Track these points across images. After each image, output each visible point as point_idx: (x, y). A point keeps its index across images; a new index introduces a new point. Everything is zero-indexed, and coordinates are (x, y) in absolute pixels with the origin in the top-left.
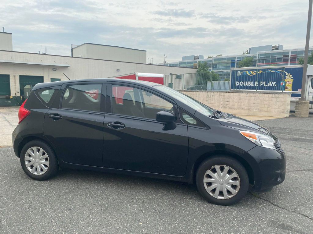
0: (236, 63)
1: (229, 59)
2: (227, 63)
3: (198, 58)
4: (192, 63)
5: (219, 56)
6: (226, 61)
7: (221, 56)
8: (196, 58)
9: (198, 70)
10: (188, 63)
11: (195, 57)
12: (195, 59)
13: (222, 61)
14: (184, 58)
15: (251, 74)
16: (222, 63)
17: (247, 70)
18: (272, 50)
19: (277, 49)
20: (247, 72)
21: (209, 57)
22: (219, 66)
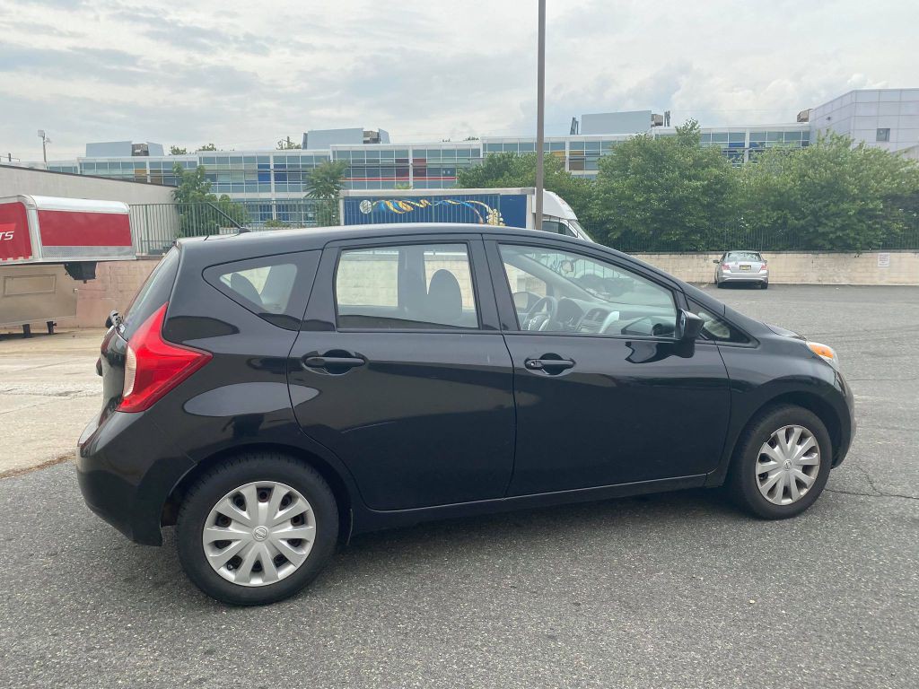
0: (272, 173)
1: (249, 159)
2: (245, 172)
3: (146, 153)
4: (126, 165)
5: (209, 149)
6: (242, 166)
7: (213, 149)
8: (139, 151)
9: (177, 193)
10: (114, 165)
11: (134, 147)
12: (134, 154)
13: (230, 166)
14: (91, 148)
15: (400, 210)
16: (230, 173)
17: (387, 198)
18: (365, 142)
19: (376, 140)
20: (387, 202)
21: (176, 152)
22: (221, 179)
